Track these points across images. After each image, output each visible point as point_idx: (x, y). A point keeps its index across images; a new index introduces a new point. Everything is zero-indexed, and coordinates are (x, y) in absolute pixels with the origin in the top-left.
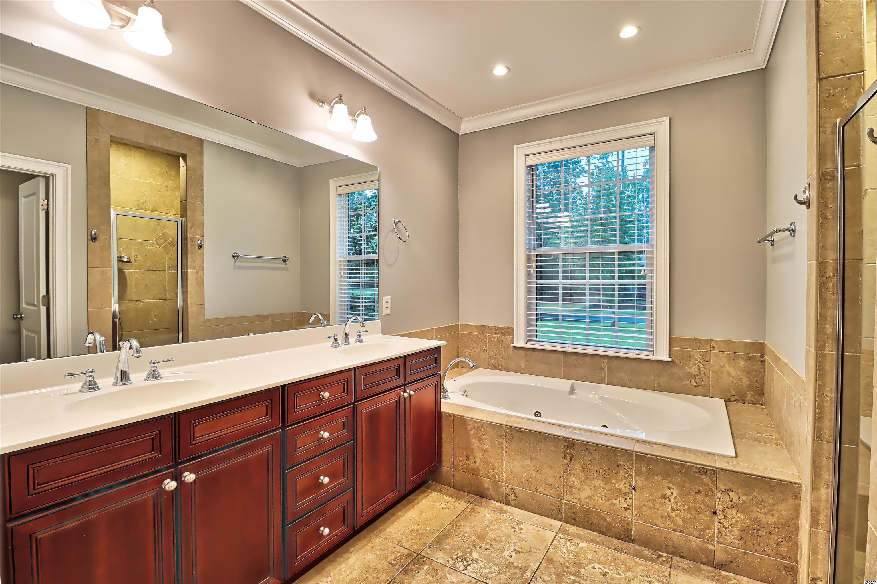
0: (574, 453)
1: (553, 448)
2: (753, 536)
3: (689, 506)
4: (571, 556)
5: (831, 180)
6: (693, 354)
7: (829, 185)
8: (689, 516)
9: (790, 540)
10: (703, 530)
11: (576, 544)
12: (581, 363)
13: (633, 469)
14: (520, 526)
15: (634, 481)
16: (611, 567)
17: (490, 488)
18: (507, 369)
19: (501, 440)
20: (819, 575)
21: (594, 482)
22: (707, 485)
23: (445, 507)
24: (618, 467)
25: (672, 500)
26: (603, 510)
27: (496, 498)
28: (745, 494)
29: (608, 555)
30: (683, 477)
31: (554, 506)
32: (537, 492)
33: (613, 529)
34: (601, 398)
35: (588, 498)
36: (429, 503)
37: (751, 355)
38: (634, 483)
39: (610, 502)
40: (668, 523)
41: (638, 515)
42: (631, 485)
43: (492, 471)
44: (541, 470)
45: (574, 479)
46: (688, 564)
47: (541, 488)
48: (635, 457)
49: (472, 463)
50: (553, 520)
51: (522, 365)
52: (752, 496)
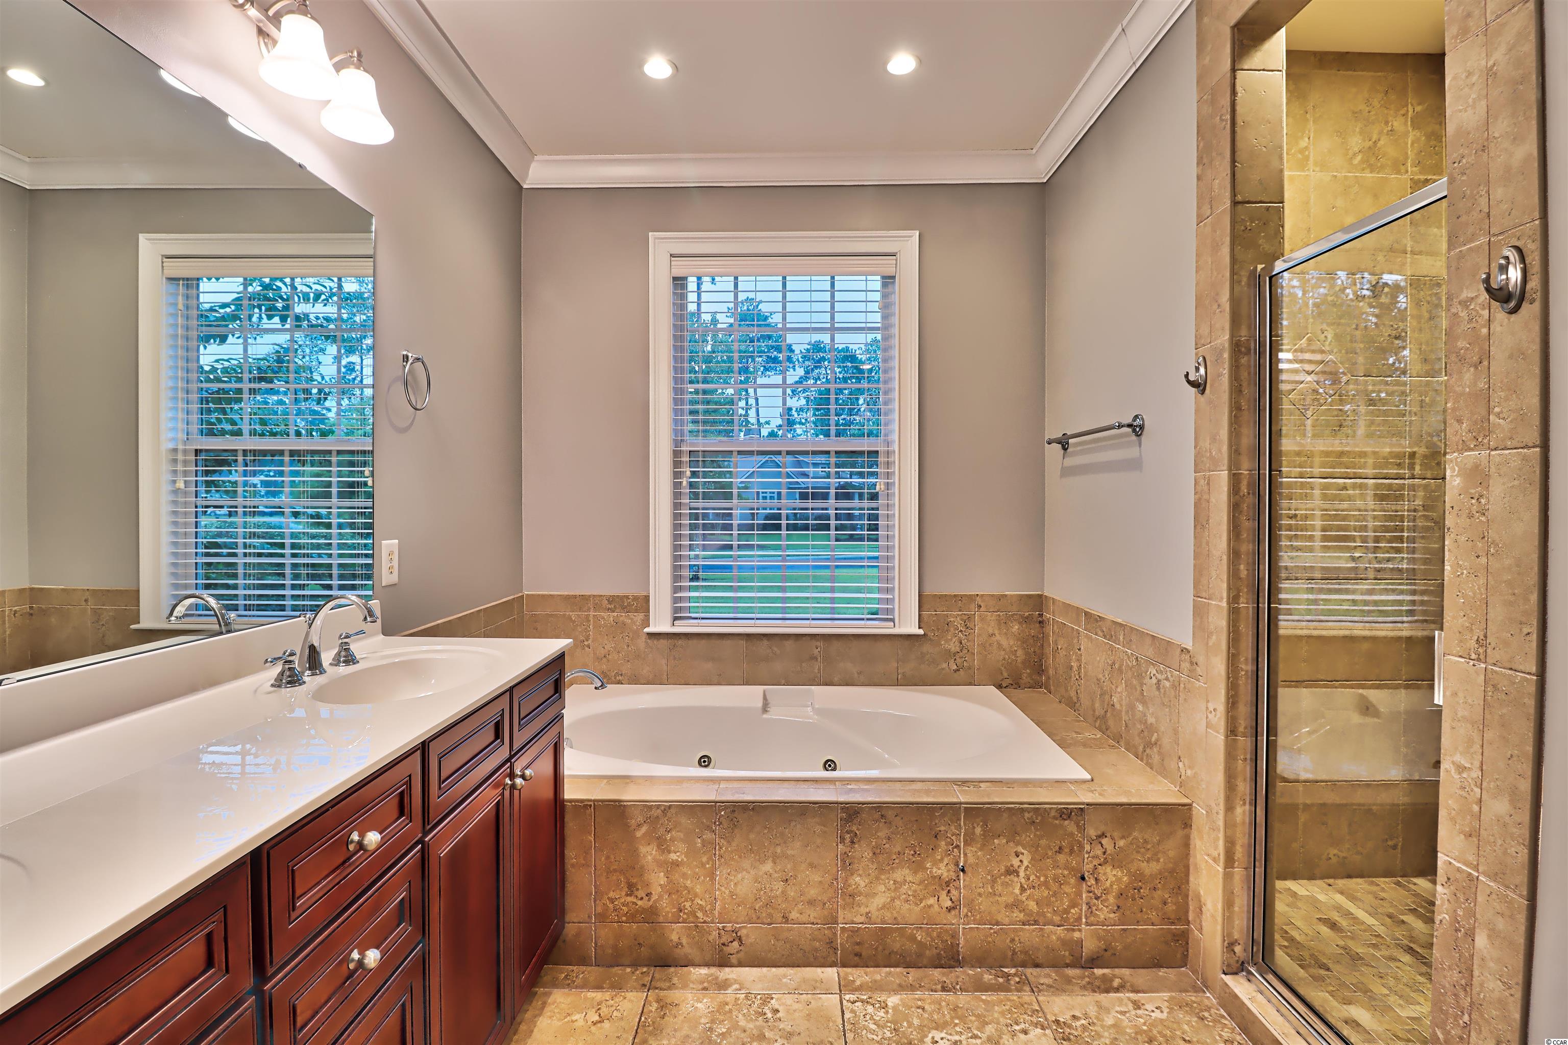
0: (858, 829)
1: (818, 829)
2: (1134, 899)
3: (1046, 877)
4: (888, 1034)
5: (1246, 354)
6: (952, 619)
7: (1244, 360)
8: (1046, 893)
9: (1179, 892)
10: (1066, 911)
11: (882, 1003)
12: (778, 652)
13: (960, 835)
14: (770, 1005)
15: (962, 856)
16: (958, 1029)
17: (684, 941)
18: (635, 680)
19: (708, 836)
20: (1236, 936)
21: (895, 875)
22: (1072, 834)
23: (596, 1018)
24: (936, 837)
25: (1022, 874)
26: (912, 922)
27: (697, 960)
28: (1123, 837)
29: (940, 1004)
30: (1037, 830)
31: (819, 941)
32: (787, 922)
33: (927, 952)
34: (819, 712)
35: (883, 907)
36: (557, 1023)
37: (1027, 614)
38: (962, 859)
39: (922, 905)
40: (1015, 915)
41: (970, 914)
42: (957, 864)
43: (688, 904)
44: (795, 877)
45: (858, 879)
46: (1049, 976)
47: (793, 913)
48: (965, 812)
49: (642, 899)
50: (819, 970)
51: (665, 667)
52: (1131, 838)
